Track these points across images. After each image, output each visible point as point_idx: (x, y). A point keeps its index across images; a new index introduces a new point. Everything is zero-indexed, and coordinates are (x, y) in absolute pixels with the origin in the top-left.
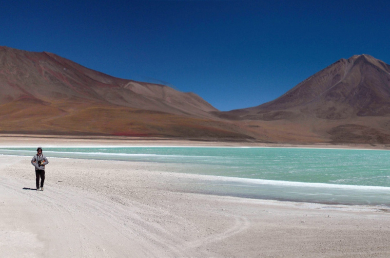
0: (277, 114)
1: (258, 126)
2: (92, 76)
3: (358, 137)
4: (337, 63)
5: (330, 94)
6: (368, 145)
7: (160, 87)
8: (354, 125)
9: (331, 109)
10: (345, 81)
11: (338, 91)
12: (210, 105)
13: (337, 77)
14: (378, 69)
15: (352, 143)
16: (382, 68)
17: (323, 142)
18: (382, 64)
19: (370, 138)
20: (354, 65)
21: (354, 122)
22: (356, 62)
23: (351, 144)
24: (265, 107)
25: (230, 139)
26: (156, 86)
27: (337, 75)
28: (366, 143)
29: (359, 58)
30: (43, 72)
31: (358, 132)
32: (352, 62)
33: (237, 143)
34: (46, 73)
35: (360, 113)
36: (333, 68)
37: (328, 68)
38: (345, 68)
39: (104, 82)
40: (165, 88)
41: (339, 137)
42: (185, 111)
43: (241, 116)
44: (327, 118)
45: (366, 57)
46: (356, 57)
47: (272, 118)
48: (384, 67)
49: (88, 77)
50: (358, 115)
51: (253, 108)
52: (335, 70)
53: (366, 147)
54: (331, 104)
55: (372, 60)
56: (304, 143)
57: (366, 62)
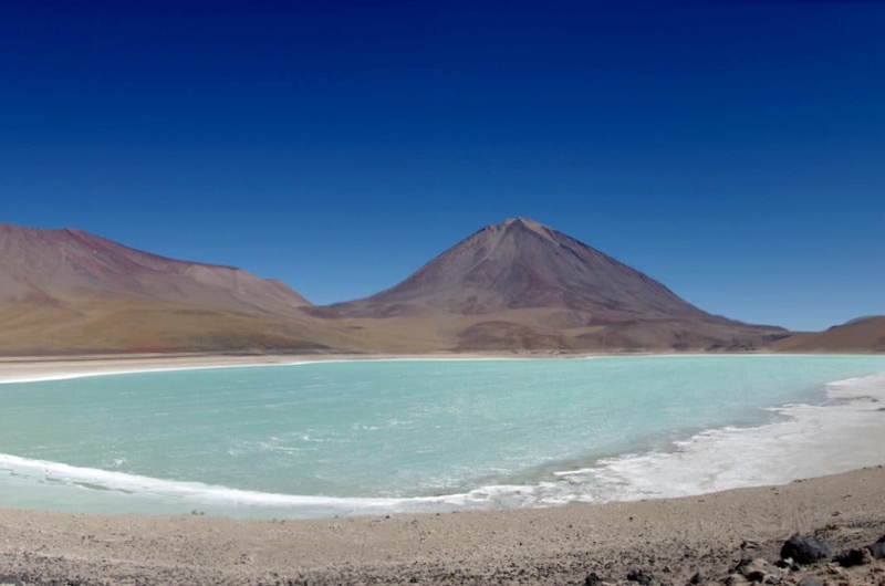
0: (392, 309)
1: (360, 328)
2: (136, 259)
3: (496, 340)
4: (480, 231)
5: (471, 278)
6: (509, 352)
7: (231, 271)
8: (498, 323)
9: (469, 299)
10: (491, 259)
11: (482, 273)
12: (301, 297)
13: (481, 251)
14: (541, 238)
15: (484, 349)
16: (547, 236)
17: (442, 349)
18: (547, 230)
19: (513, 341)
20: (505, 234)
21: (501, 318)
22: (509, 230)
23: (482, 352)
24: (379, 298)
25: (290, 350)
26: (225, 270)
27: (481, 250)
28: (506, 349)
29: (513, 224)
30: (64, 259)
31: (501, 334)
32: (504, 228)
33: (298, 357)
34: (68, 259)
35: (513, 305)
36: (475, 240)
37: (468, 239)
38: (493, 239)
39: (156, 268)
40: (238, 272)
41: (473, 340)
42: (262, 306)
43: (342, 313)
44: (465, 313)
45: (523, 221)
46: (510, 221)
47: (385, 314)
48: (551, 234)
49: (129, 260)
50: (510, 306)
51: (363, 300)
52: (478, 242)
53: (504, 355)
54: (471, 291)
55: (533, 225)
56: (414, 352)
57: (524, 229)
